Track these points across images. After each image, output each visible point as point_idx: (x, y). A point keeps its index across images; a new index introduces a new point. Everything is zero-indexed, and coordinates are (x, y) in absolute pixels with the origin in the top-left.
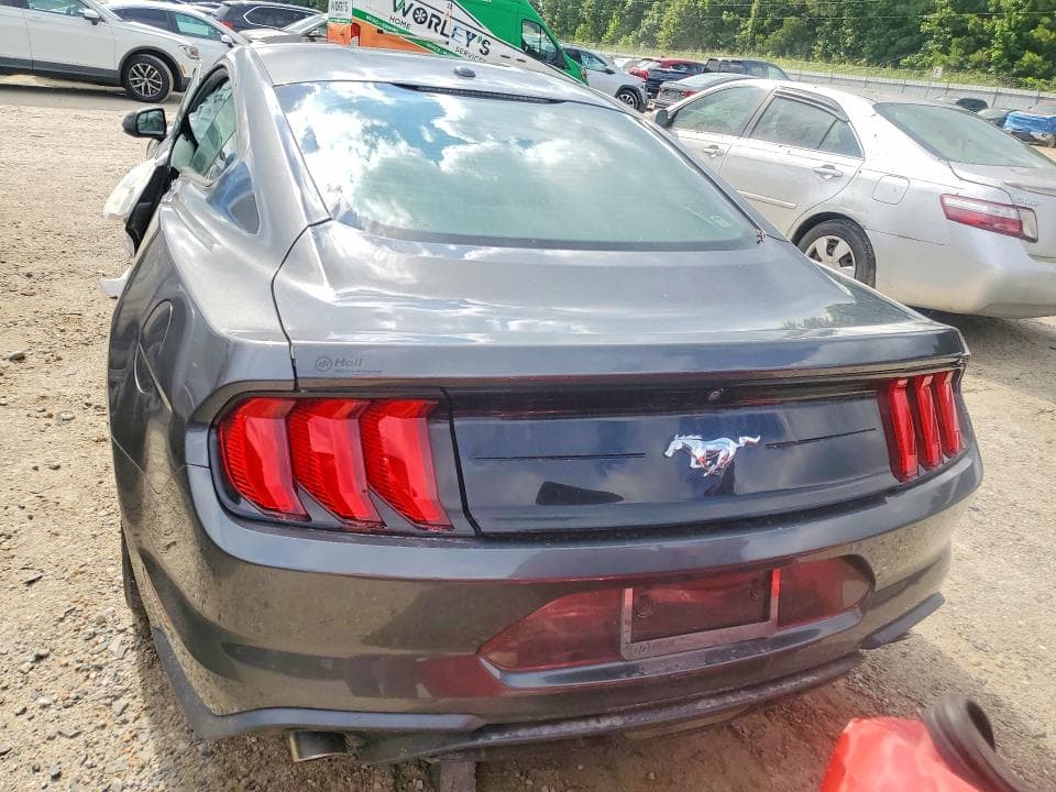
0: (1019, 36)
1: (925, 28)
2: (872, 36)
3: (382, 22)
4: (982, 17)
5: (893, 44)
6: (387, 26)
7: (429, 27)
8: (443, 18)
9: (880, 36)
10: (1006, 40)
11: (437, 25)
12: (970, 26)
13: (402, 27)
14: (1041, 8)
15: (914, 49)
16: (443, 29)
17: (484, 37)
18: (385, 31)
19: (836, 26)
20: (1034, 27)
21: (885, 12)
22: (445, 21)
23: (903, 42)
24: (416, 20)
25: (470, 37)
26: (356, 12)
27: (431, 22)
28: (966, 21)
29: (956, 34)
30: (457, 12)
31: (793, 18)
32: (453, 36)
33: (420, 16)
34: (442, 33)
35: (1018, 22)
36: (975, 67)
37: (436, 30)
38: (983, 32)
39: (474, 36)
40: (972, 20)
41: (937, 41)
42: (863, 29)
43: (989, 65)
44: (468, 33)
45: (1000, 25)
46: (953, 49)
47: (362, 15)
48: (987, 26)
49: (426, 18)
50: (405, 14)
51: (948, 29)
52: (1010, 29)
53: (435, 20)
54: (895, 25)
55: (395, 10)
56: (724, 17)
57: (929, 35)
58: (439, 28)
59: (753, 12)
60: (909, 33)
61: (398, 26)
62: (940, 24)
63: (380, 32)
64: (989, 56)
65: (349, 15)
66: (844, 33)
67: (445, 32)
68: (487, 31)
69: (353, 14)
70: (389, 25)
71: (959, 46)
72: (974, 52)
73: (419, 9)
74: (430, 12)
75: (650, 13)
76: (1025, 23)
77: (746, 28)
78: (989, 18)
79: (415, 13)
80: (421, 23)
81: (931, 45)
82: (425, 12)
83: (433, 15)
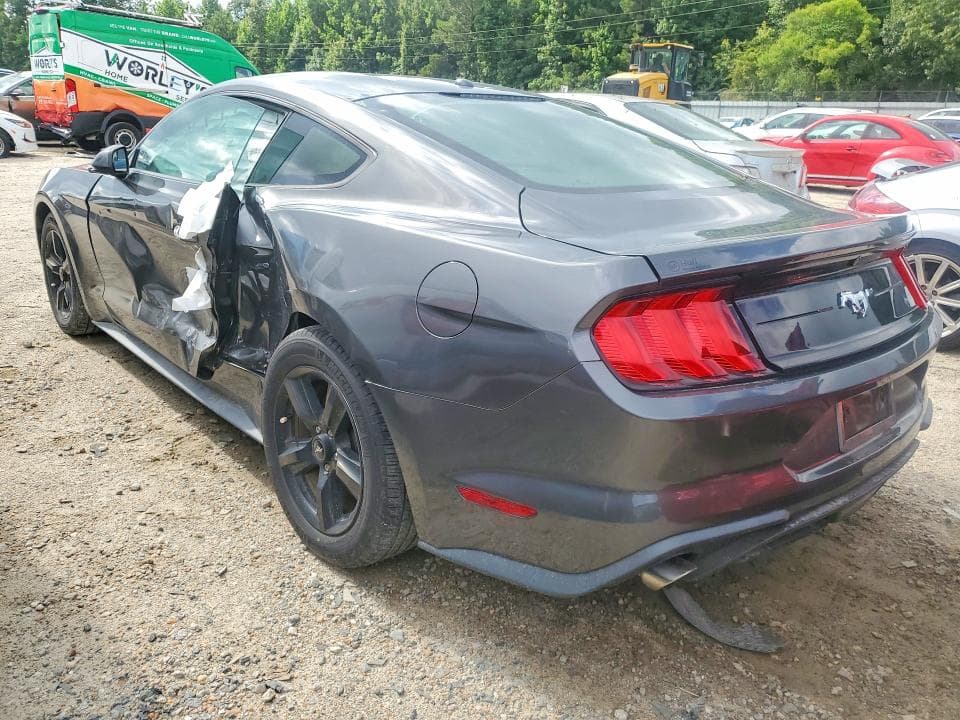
0: (610, 60)
1: (540, 57)
2: (503, 66)
3: (98, 76)
4: (581, 47)
5: (519, 71)
6: (103, 80)
7: (147, 78)
8: (159, 69)
9: (508, 65)
10: (601, 64)
11: (154, 76)
12: (573, 54)
13: (119, 80)
14: (620, 37)
15: (536, 74)
16: (161, 79)
17: (202, 85)
18: (102, 85)
19: (473, 59)
20: (620, 52)
21: (508, 47)
22: (162, 73)
23: (527, 69)
24: (132, 72)
25: (189, 85)
26: (67, 68)
27: (147, 74)
28: (570, 51)
29: (565, 61)
30: (172, 63)
31: (436, 55)
32: (171, 85)
33: (136, 69)
34: (160, 84)
35: (607, 49)
36: (583, 85)
37: (154, 81)
38: (583, 58)
39: (192, 84)
40: (574, 49)
41: (552, 67)
42: (494, 62)
43: (593, 83)
44: (186, 82)
45: (595, 52)
46: (565, 73)
47: (76, 70)
48: (585, 53)
49: (142, 70)
50: (120, 67)
51: (558, 58)
52: (603, 55)
53: (151, 72)
54: (518, 57)
55: (109, 64)
56: (378, 58)
57: (545, 62)
58: (157, 79)
59: (401, 52)
60: (528, 63)
61: (115, 79)
62: (551, 54)
63: (97, 85)
64: (592, 76)
65: (61, 71)
66: (479, 65)
67: (163, 82)
68: (203, 79)
69: (65, 71)
70: (107, 79)
71: (568, 70)
72: (580, 74)
73: (134, 62)
74: (145, 64)
75: (312, 58)
76: (612, 49)
77: (398, 66)
78: (586, 46)
79: (130, 66)
80: (138, 75)
81: (548, 70)
82: (140, 64)
83: (149, 67)
